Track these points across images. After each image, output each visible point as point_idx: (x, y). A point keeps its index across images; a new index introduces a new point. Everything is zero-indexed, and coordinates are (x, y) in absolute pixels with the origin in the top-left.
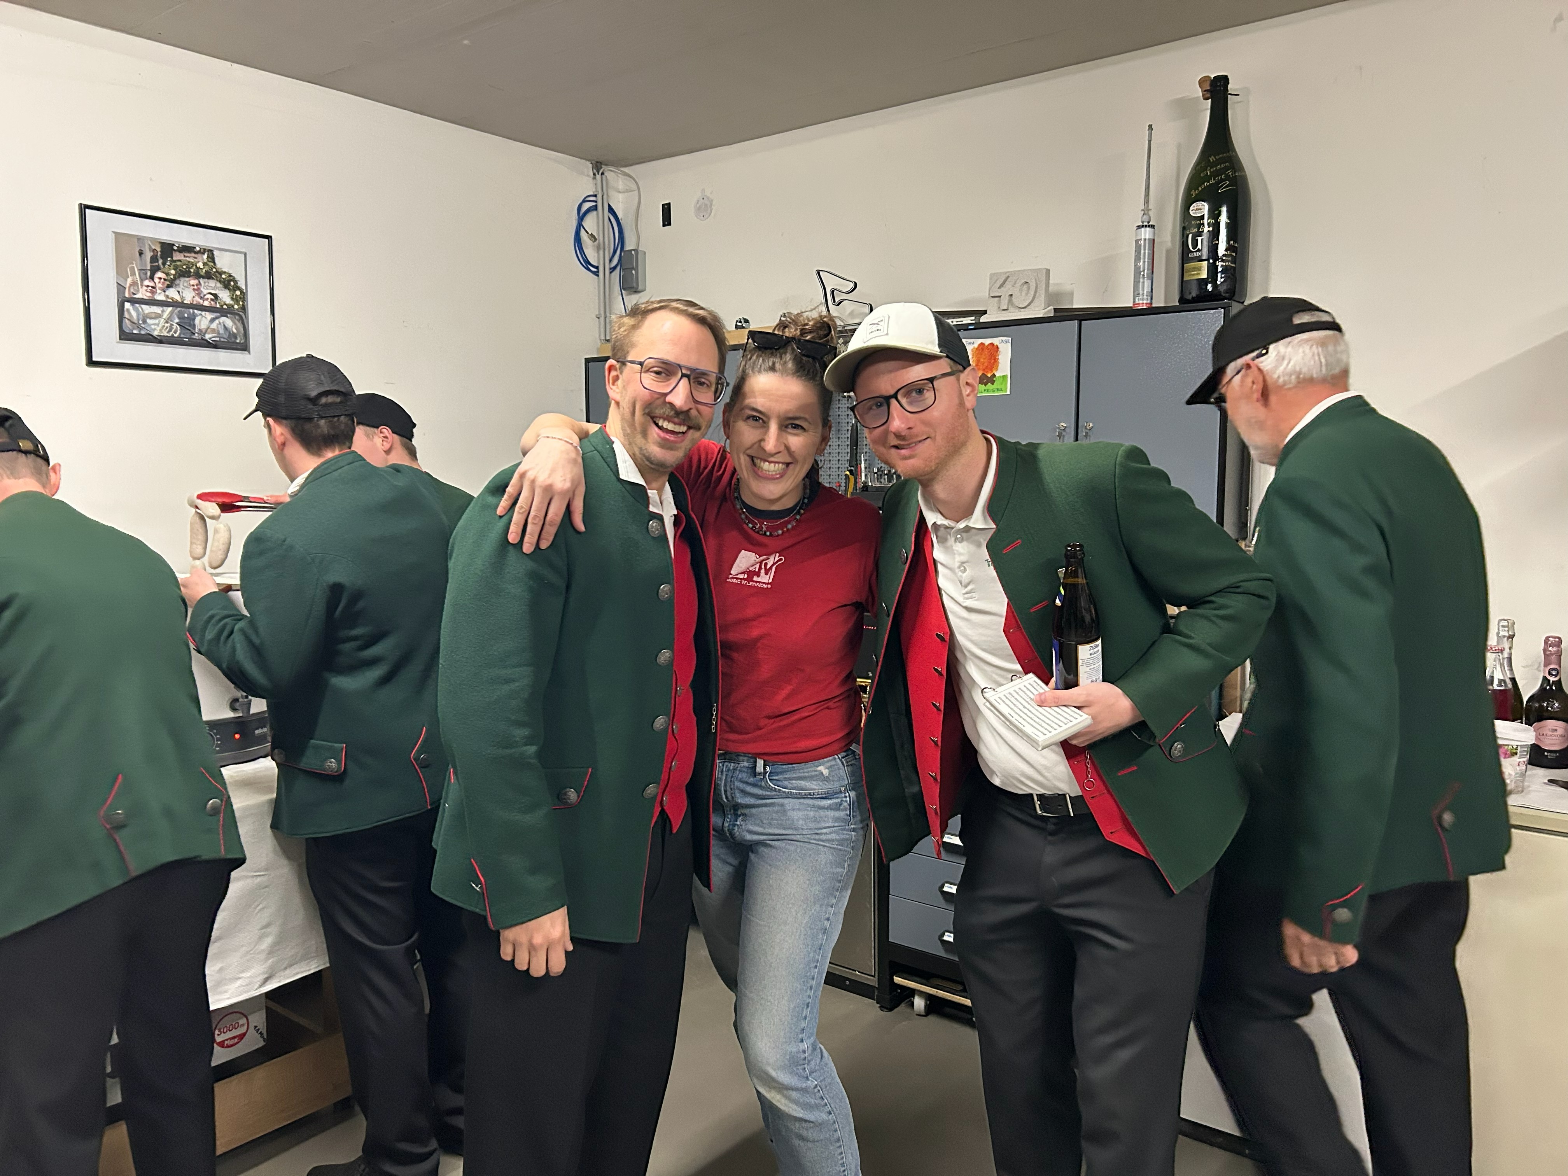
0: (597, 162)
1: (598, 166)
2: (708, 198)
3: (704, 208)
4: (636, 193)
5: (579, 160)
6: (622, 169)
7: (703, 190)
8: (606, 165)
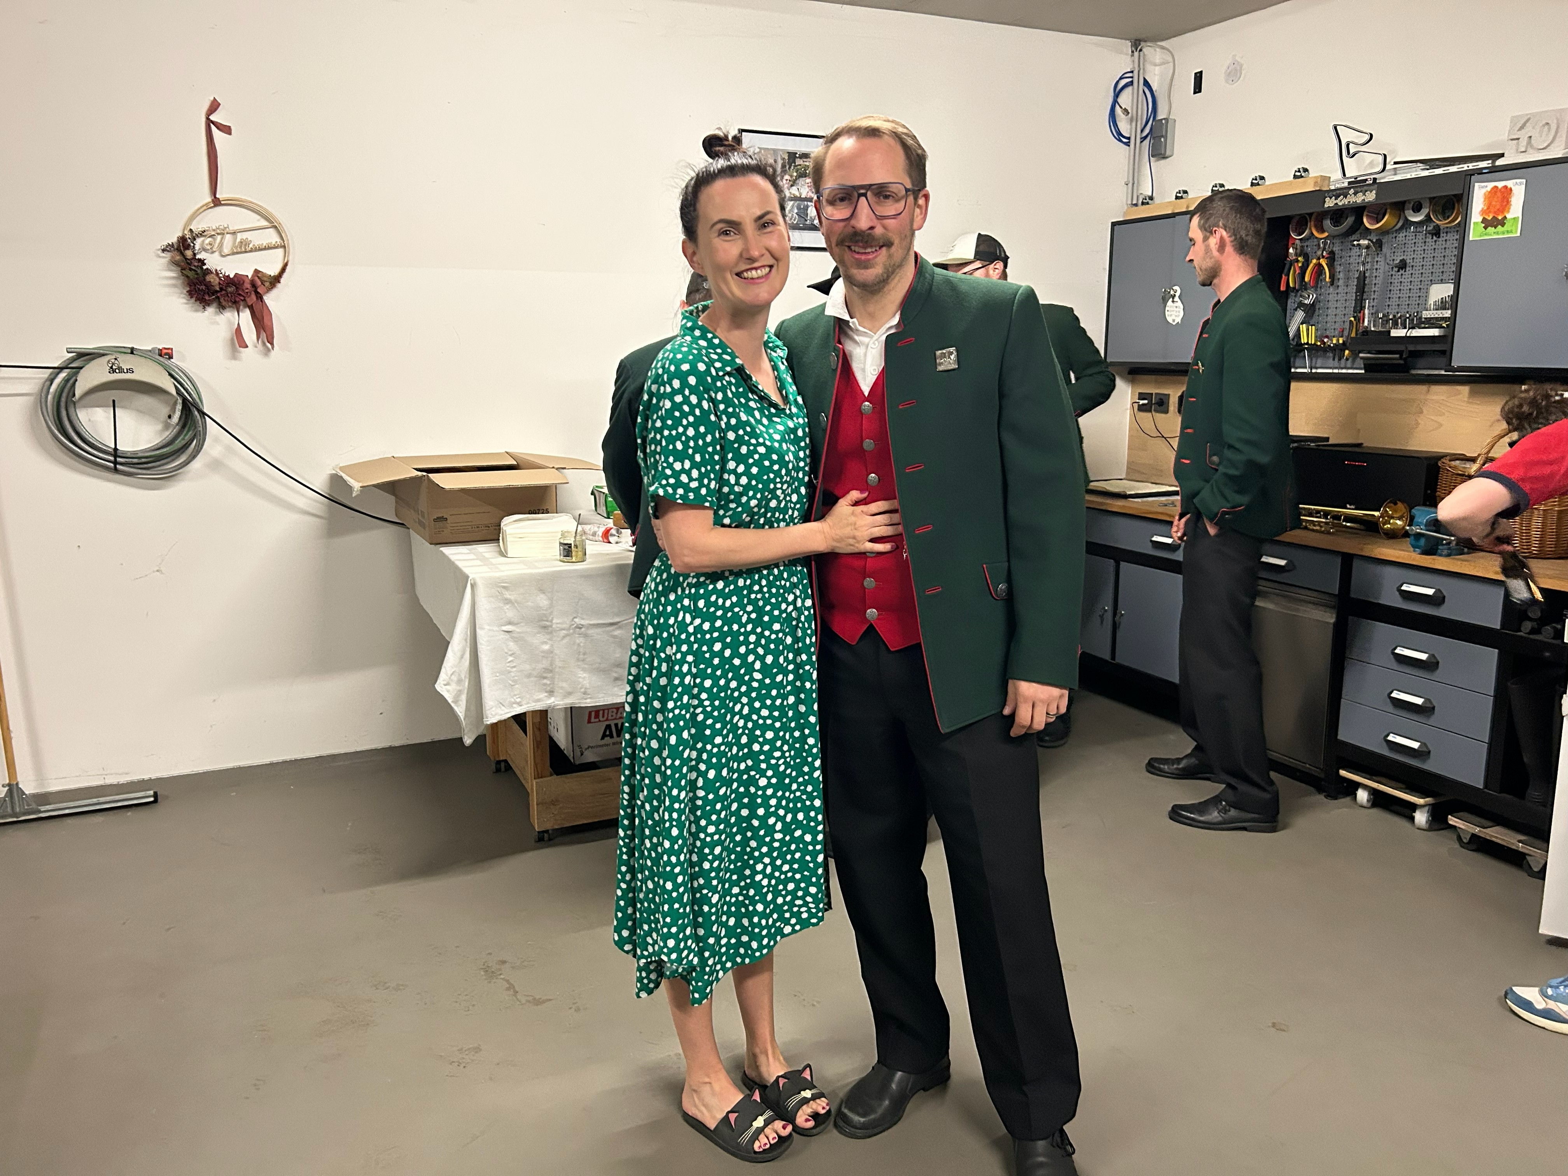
0: (1136, 40)
1: (1137, 44)
2: (1238, 62)
3: (1234, 73)
4: (1171, 64)
5: (1119, 40)
6: (1159, 43)
7: (1234, 56)
8: (1145, 41)
